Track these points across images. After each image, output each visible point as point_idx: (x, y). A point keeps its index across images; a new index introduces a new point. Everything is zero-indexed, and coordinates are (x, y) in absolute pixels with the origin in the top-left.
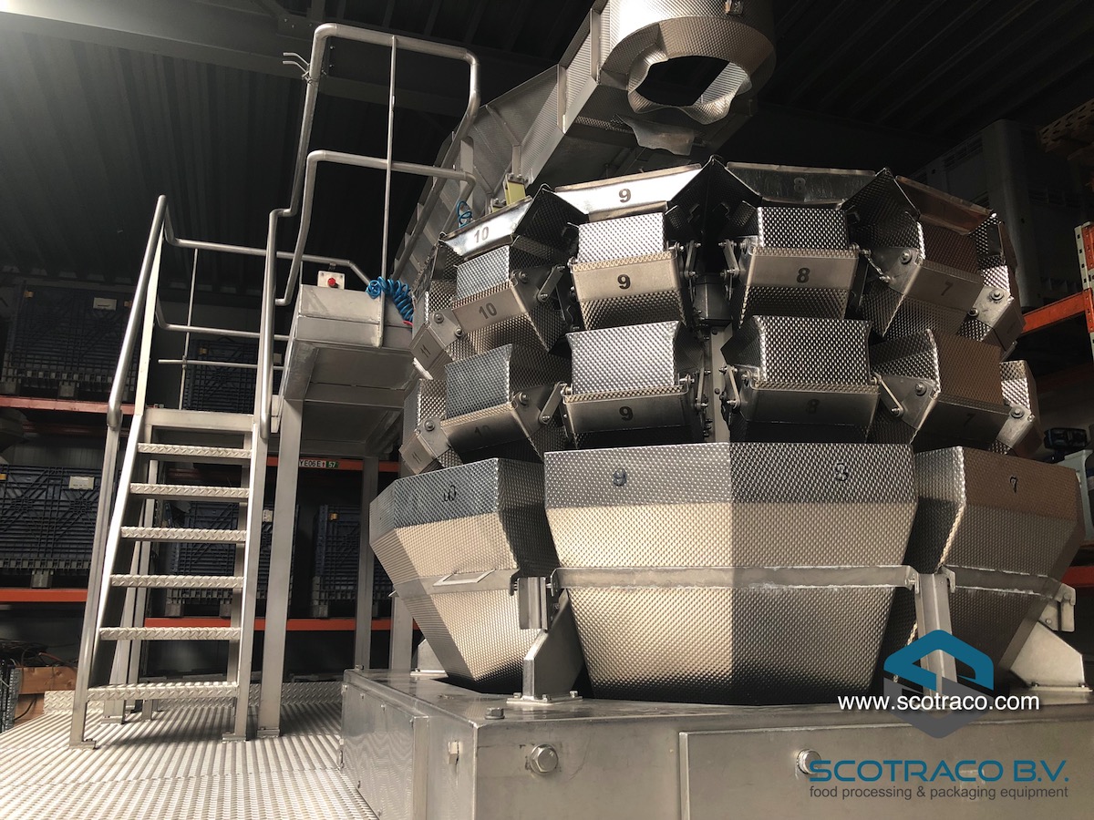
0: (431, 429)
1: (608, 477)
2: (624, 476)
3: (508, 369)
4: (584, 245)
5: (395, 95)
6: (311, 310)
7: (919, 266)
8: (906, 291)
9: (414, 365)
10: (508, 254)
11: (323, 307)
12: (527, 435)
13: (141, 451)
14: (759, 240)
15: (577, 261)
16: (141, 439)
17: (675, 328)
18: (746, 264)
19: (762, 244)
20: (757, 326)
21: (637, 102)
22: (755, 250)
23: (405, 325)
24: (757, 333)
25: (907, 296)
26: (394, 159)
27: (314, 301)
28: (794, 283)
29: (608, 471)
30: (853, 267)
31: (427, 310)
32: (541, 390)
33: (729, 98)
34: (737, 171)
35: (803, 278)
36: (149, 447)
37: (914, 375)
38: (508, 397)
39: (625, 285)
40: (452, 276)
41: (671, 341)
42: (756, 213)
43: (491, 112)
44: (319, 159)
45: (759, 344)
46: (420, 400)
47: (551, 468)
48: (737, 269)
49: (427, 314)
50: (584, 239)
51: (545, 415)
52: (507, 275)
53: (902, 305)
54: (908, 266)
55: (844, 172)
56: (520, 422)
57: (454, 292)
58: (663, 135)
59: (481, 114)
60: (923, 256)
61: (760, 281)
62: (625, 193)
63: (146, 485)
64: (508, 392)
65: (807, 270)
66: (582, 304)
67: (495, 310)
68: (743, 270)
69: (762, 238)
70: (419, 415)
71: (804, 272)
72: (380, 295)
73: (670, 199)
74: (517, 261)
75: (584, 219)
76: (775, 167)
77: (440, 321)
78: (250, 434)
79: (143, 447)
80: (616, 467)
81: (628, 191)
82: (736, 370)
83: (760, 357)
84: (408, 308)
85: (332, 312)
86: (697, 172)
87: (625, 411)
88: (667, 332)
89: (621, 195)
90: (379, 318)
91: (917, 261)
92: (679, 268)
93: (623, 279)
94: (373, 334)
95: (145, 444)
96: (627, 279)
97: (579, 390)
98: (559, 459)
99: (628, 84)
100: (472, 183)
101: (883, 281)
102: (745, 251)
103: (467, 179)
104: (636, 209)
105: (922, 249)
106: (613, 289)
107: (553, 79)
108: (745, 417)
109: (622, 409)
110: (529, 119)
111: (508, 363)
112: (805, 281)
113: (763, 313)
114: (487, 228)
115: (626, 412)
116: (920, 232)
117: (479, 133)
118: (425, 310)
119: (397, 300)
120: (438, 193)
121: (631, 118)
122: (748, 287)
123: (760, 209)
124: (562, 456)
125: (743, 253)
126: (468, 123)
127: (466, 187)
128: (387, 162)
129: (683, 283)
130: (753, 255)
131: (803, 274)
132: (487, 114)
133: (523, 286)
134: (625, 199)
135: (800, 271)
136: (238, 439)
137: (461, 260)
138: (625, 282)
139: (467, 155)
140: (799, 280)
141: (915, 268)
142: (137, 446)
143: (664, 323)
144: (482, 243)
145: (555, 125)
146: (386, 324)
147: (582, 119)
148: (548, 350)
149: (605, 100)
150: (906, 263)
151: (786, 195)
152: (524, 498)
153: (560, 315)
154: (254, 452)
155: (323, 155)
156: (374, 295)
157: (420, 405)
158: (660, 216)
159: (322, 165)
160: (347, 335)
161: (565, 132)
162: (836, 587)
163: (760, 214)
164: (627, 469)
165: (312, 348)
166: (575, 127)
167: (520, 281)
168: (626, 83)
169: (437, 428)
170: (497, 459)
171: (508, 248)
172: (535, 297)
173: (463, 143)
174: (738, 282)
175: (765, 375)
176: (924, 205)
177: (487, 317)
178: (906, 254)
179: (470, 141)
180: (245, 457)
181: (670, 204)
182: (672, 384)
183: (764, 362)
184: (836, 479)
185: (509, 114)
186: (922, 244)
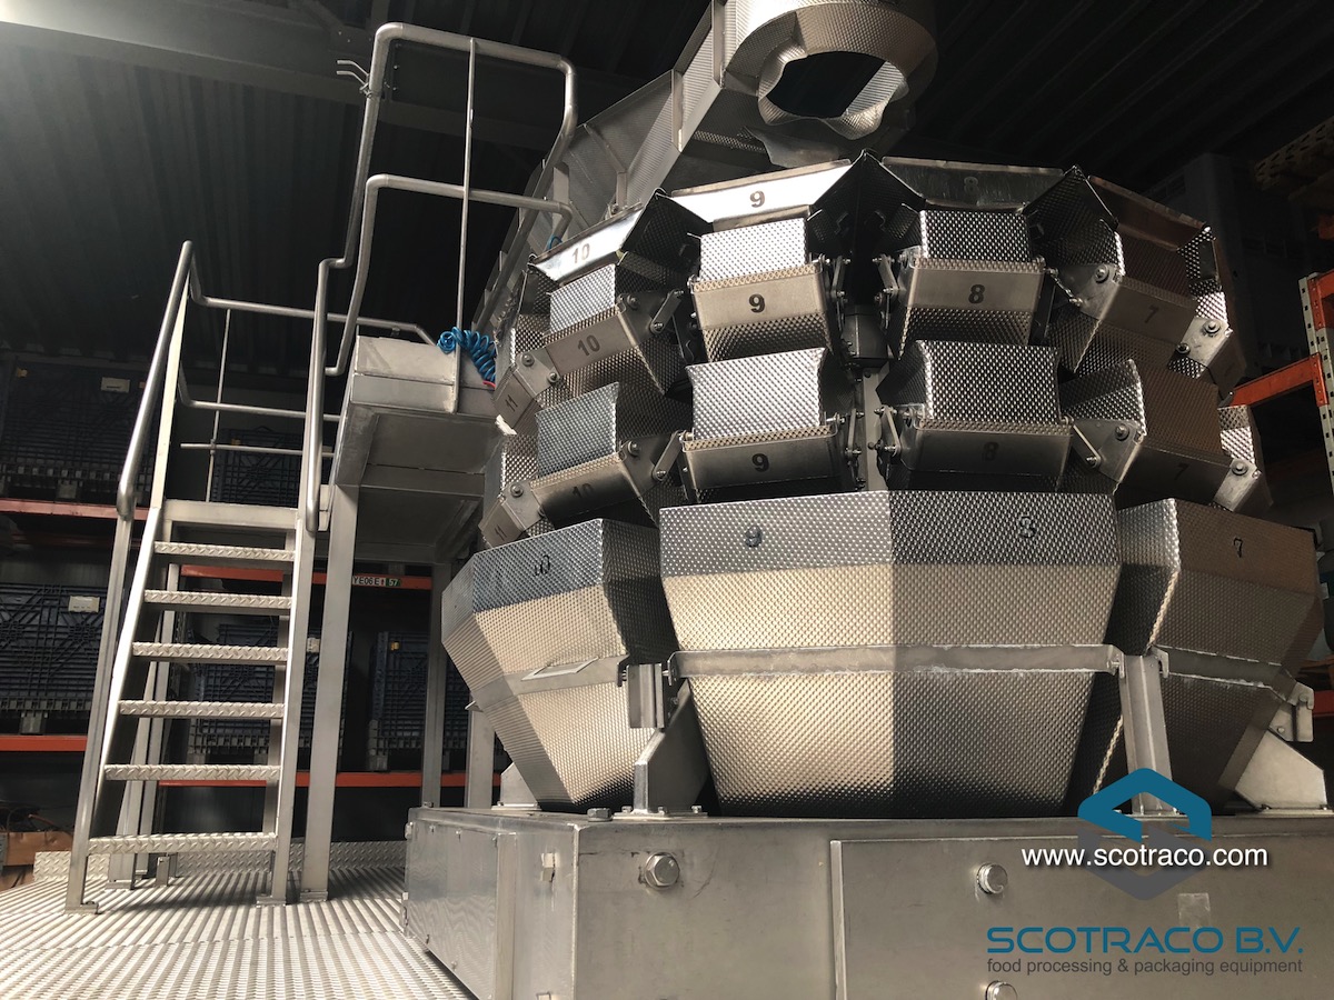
0: (518, 494)
1: (739, 537)
2: (759, 535)
3: (614, 413)
4: (708, 259)
5: (474, 108)
6: (369, 367)
7: (1117, 285)
8: (1102, 316)
9: (497, 426)
10: (613, 274)
11: (385, 363)
12: (638, 494)
13: (158, 551)
14: (923, 251)
15: (698, 279)
16: (159, 536)
17: (820, 356)
18: (907, 282)
19: (926, 255)
20: (921, 353)
21: (769, 112)
22: (917, 262)
23: (485, 387)
24: (921, 362)
25: (1103, 321)
26: (472, 186)
27: (373, 356)
28: (963, 303)
29: (739, 529)
30: (1037, 284)
31: (514, 350)
32: (655, 441)
33: (880, 107)
34: (894, 167)
35: (976, 298)
36: (169, 547)
37: (1114, 417)
38: (614, 447)
39: (758, 308)
40: (542, 310)
41: (816, 372)
42: (918, 217)
43: (591, 132)
44: (380, 185)
45: (924, 375)
46: (505, 459)
47: (668, 527)
48: (895, 288)
49: (513, 356)
50: (707, 253)
51: (660, 469)
52: (613, 300)
53: (1097, 333)
54: (1104, 286)
55: (1025, 170)
56: (629, 478)
57: (547, 327)
58: (802, 152)
59: (578, 136)
60: (1122, 272)
61: (926, 302)
62: (757, 196)
63: (164, 592)
64: (614, 440)
65: (982, 287)
66: (705, 333)
67: (598, 346)
68: (903, 288)
69: (925, 247)
70: (504, 477)
71: (978, 290)
72: (455, 349)
73: (813, 202)
74: (624, 283)
75: (709, 228)
76: (941, 164)
77: (529, 364)
78: (293, 532)
79: (161, 546)
80: (749, 524)
81: (761, 194)
82: (895, 411)
83: (925, 390)
84: (488, 366)
85: (395, 369)
86: (846, 169)
87: (760, 459)
88: (811, 362)
89: (752, 198)
90: (453, 378)
91: (1115, 278)
92: (825, 289)
93: (756, 300)
94: (446, 397)
95: (164, 543)
96: (761, 299)
97: (702, 434)
98: (678, 516)
99: (758, 88)
100: (567, 216)
101: (1074, 305)
102: (906, 264)
103: (562, 211)
104: (771, 216)
105: (1121, 264)
106: (744, 314)
107: (667, 88)
108: (908, 465)
109: (755, 457)
110: (638, 139)
111: (614, 405)
112: (978, 302)
113: (928, 338)
114: (588, 246)
115: (761, 461)
116: (1119, 244)
117: (576, 159)
118: (511, 357)
119: (477, 355)
120: (525, 235)
121: (762, 131)
122: (909, 309)
123: (923, 213)
124: (682, 512)
125: (902, 267)
126: (563, 144)
127: (562, 221)
128: (464, 189)
129: (830, 305)
130: (916, 269)
131: (977, 293)
132: (586, 135)
133: (633, 313)
134: (758, 203)
135: (973, 288)
136: (278, 538)
137: (555, 285)
138: (758, 304)
139: (561, 186)
140: (971, 300)
141: (1112, 287)
142: (153, 546)
143: (807, 351)
144: (581, 263)
145: (670, 142)
146: (462, 386)
147: (702, 136)
148: (663, 392)
149: (730, 110)
150: (1102, 281)
151: (955, 195)
152: (635, 569)
153: (677, 351)
154: (298, 553)
155: (385, 180)
156: (447, 349)
157: (504, 466)
158: (799, 225)
159: (384, 192)
160: (415, 398)
161: (681, 150)
162: (1021, 673)
163: (923, 219)
164: (762, 525)
165: (371, 414)
166: (693, 145)
167: (628, 306)
168: (756, 88)
169: (526, 493)
170: (601, 520)
171: (613, 266)
172: (647, 328)
173: (557, 172)
174: (897, 304)
175: (931, 412)
176: (1122, 214)
177: (587, 354)
178: (1102, 271)
179: (565, 169)
180: (287, 559)
181: (814, 208)
182: (818, 424)
183: (930, 397)
184: (1020, 535)
185: (612, 134)
186: (1121, 258)
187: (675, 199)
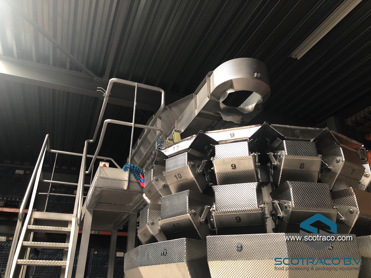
0: (153, 224)
1: (235, 248)
2: (242, 247)
3: (188, 200)
4: (217, 152)
5: (136, 101)
6: (102, 176)
7: (343, 163)
8: (339, 173)
9: (143, 197)
10: (187, 155)
11: (107, 174)
12: (196, 228)
13: (29, 228)
14: (285, 153)
15: (214, 158)
16: (29, 224)
17: (256, 185)
18: (280, 161)
19: (286, 154)
20: (288, 185)
21: (222, 106)
22: (284, 156)
23: (136, 181)
24: (288, 188)
25: (339, 174)
26: (135, 123)
27: (103, 172)
28: (298, 168)
29: (235, 245)
30: (320, 164)
31: (152, 176)
33: (254, 105)
34: (274, 127)
35: (302, 167)
36: (32, 227)
37: (344, 205)
38: (188, 211)
39: (234, 168)
40: (163, 164)
41: (255, 190)
42: (282, 142)
43: (168, 109)
44: (109, 122)
45: (290, 192)
46: (148, 211)
47: (210, 243)
48: (276, 163)
49: (152, 178)
50: (217, 150)
51: (202, 219)
52: (187, 163)
53: (337, 178)
54: (339, 163)
55: (313, 128)
56: (193, 222)
57: (164, 170)
58: (231, 117)
59: (165, 109)
60: (344, 159)
61: (287, 168)
62: (232, 134)
63: (29, 242)
64: (188, 209)
65: (304, 164)
66: (216, 175)
67: (181, 176)
68: (278, 163)
69: (286, 151)
70: (148, 218)
71: (302, 164)
72: (128, 170)
73: (250, 137)
74: (190, 158)
75: (217, 143)
76: (288, 126)
77: (157, 180)
78: (71, 222)
79: (30, 227)
80: (238, 243)
81: (233, 133)
82: (278, 202)
83: (290, 197)
84: (138, 175)
85: (110, 176)
86: (260, 127)
87: (238, 218)
88: (253, 186)
89: (231, 135)
90: (127, 179)
91: (342, 161)
92: (255, 162)
93: (233, 166)
94: (124, 185)
95: (30, 226)
96: (235, 165)
97: (219, 209)
98: (213, 239)
99: (220, 99)
100: (161, 131)
101: (329, 169)
102: (280, 156)
103: (160, 130)
104: (237, 140)
105: (343, 157)
106: (229, 169)
107: (192, 98)
108: (286, 221)
109: (236, 218)
110: (182, 111)
111: (188, 197)
112: (303, 168)
113: (290, 180)
114: (178, 146)
115: (238, 219)
116: (342, 151)
117: (163, 115)
118: (151, 176)
119: (135, 172)
121: (220, 111)
122: (281, 170)
123: (284, 141)
124: (214, 238)
125: (278, 157)
126: (160, 112)
127: (159, 133)
128: (133, 124)
129: (255, 166)
130: (284, 158)
131: (302, 165)
132: (167, 109)
133: (193, 168)
134: (232, 136)
135: (301, 164)
136: (66, 223)
137: (167, 157)
138: (234, 167)
139: (159, 123)
140: (300, 167)
141: (341, 164)
142: (27, 226)
143: (252, 183)
144: (176, 151)
145: (192, 113)
146: (129, 181)
147: (202, 111)
148: (202, 192)
149: (212, 105)
150: (338, 162)
151: (292, 136)
152: (197, 254)
153: (205, 178)
154: (73, 229)
155: (110, 121)
156: (125, 170)
157: (148, 213)
158: (246, 143)
159: (109, 124)
160: (115, 185)
161: (196, 115)
163: (284, 143)
164: (242, 244)
165: (101, 190)
166: (200, 114)
167: (191, 165)
168: (219, 99)
169: (155, 223)
170: (185, 238)
171: (187, 153)
172: (197, 171)
173: (158, 119)
174: (276, 168)
175: (294, 204)
176: (341, 141)
177: (177, 179)
178: (338, 159)
179: (160, 118)
180: (69, 231)
181: (250, 138)
182: (257, 208)
183: (293, 199)
184: (328, 249)
185: (175, 110)
186: (343, 155)
187: (206, 134)
